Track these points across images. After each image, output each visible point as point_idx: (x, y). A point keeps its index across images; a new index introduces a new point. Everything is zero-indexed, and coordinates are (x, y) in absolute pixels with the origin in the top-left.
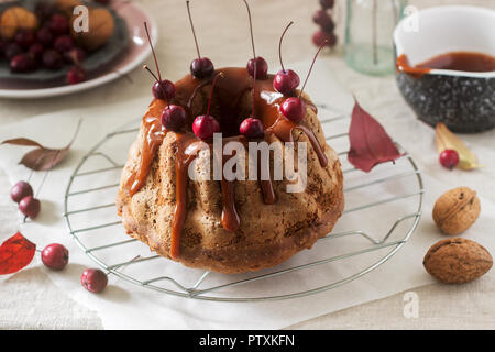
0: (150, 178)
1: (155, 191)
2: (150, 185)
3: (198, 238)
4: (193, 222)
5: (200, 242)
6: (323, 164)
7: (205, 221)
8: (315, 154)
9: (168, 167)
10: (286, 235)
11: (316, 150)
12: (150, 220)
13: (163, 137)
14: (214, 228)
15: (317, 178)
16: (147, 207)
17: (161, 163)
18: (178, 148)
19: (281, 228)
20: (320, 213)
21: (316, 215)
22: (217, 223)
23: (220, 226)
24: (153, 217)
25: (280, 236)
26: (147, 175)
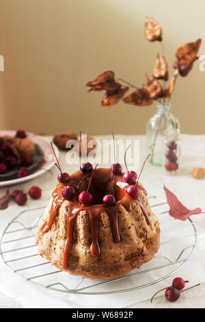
0: (54, 225)
1: (56, 232)
2: (53, 229)
3: (77, 259)
4: (75, 250)
5: (78, 261)
6: (148, 223)
7: (81, 249)
8: (144, 216)
9: (63, 219)
10: (125, 260)
11: (144, 214)
12: (53, 248)
13: (62, 203)
14: (86, 253)
15: (144, 230)
16: (51, 241)
17: (60, 217)
18: (69, 209)
19: (123, 256)
20: (145, 249)
21: (142, 249)
22: (88, 251)
23: (89, 252)
24: (54, 246)
25: (122, 260)
26: (53, 223)
